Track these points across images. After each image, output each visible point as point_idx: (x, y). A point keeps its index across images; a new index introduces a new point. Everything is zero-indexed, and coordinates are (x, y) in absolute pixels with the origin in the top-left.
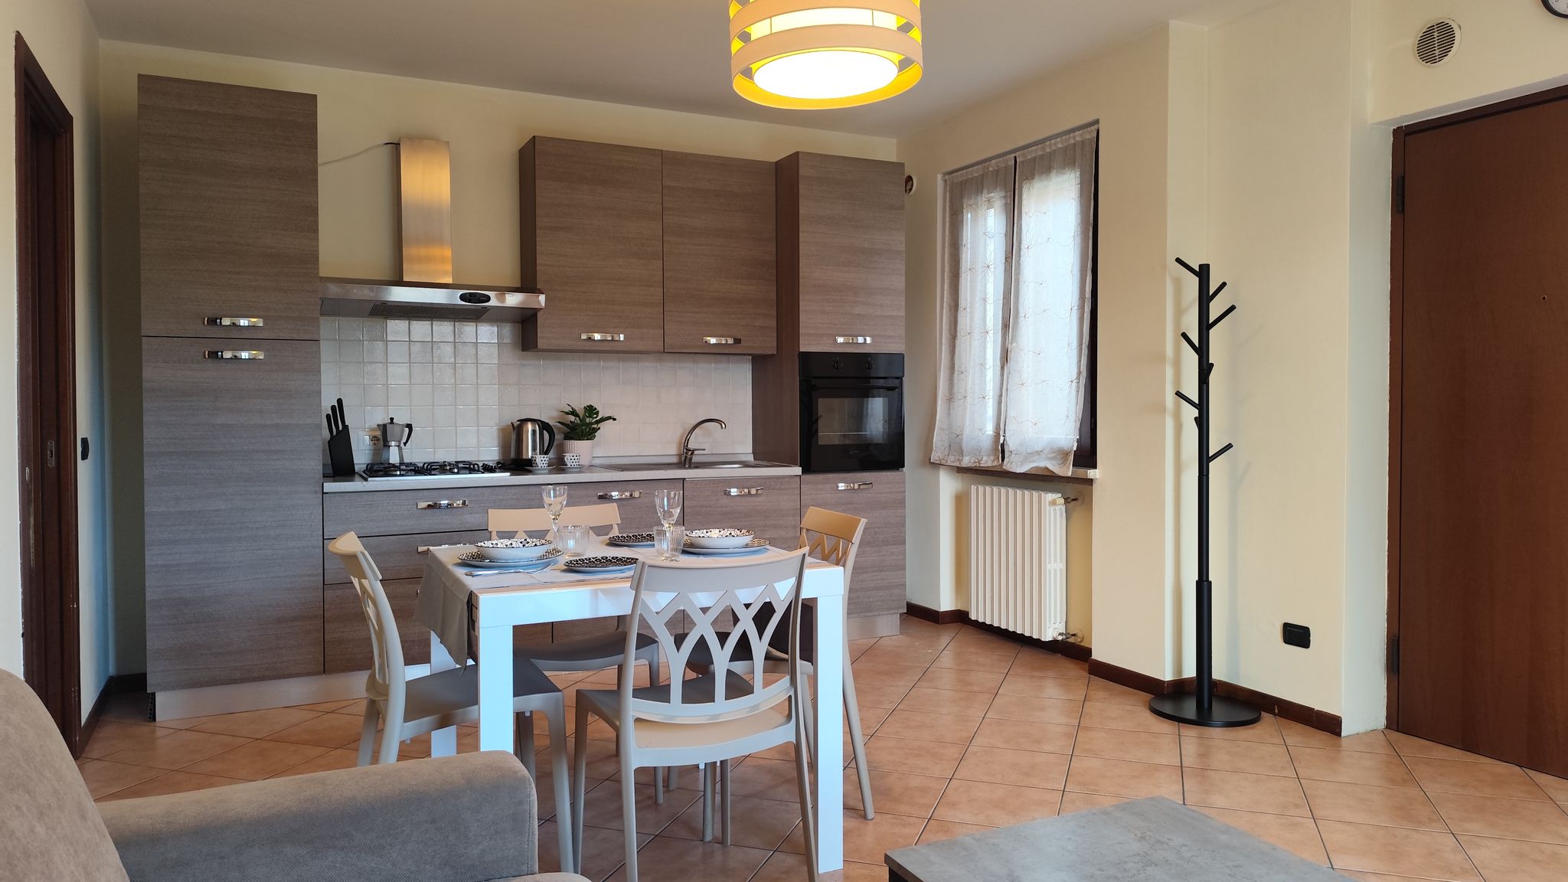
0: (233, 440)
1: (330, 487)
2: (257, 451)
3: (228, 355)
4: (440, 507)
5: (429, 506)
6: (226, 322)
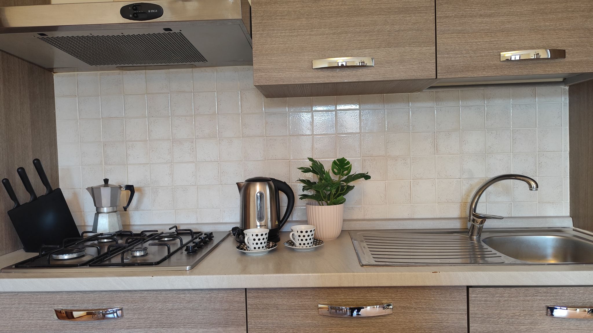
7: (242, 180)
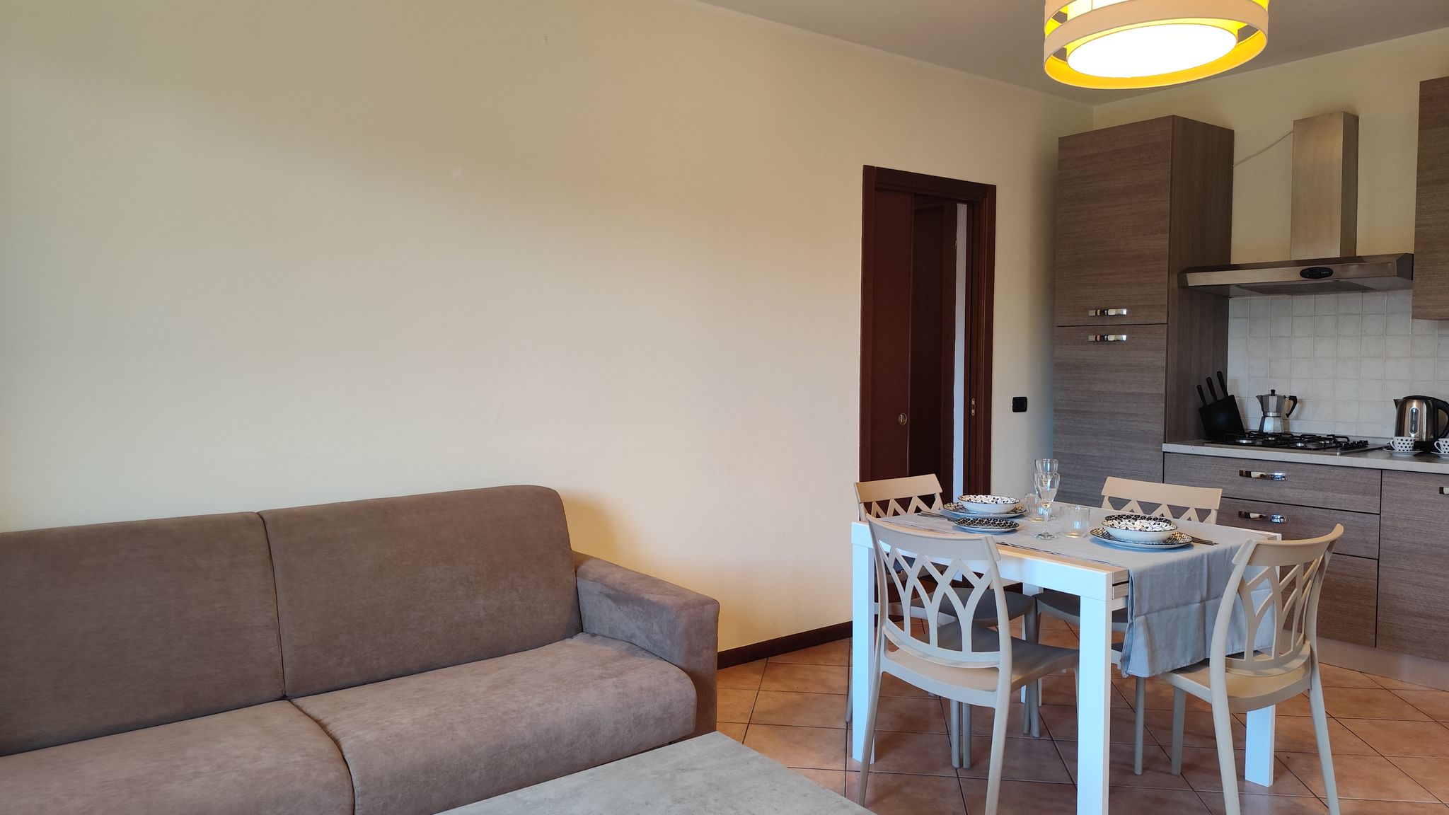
0: (1105, 404)
1: (1167, 447)
2: (1120, 413)
3: (1111, 338)
4: (1272, 478)
5: (1262, 476)
6: (1112, 312)
7: (1401, 397)
